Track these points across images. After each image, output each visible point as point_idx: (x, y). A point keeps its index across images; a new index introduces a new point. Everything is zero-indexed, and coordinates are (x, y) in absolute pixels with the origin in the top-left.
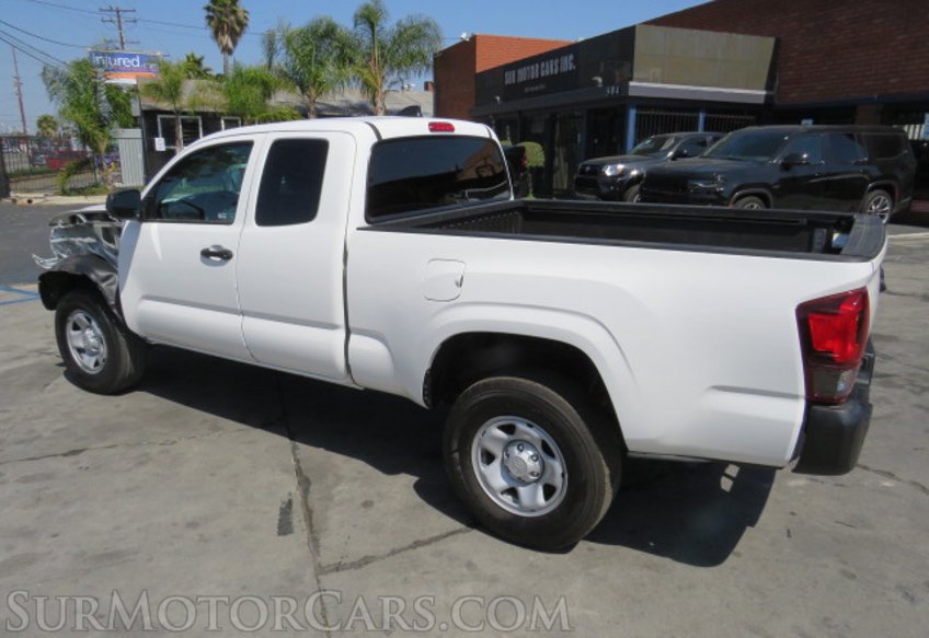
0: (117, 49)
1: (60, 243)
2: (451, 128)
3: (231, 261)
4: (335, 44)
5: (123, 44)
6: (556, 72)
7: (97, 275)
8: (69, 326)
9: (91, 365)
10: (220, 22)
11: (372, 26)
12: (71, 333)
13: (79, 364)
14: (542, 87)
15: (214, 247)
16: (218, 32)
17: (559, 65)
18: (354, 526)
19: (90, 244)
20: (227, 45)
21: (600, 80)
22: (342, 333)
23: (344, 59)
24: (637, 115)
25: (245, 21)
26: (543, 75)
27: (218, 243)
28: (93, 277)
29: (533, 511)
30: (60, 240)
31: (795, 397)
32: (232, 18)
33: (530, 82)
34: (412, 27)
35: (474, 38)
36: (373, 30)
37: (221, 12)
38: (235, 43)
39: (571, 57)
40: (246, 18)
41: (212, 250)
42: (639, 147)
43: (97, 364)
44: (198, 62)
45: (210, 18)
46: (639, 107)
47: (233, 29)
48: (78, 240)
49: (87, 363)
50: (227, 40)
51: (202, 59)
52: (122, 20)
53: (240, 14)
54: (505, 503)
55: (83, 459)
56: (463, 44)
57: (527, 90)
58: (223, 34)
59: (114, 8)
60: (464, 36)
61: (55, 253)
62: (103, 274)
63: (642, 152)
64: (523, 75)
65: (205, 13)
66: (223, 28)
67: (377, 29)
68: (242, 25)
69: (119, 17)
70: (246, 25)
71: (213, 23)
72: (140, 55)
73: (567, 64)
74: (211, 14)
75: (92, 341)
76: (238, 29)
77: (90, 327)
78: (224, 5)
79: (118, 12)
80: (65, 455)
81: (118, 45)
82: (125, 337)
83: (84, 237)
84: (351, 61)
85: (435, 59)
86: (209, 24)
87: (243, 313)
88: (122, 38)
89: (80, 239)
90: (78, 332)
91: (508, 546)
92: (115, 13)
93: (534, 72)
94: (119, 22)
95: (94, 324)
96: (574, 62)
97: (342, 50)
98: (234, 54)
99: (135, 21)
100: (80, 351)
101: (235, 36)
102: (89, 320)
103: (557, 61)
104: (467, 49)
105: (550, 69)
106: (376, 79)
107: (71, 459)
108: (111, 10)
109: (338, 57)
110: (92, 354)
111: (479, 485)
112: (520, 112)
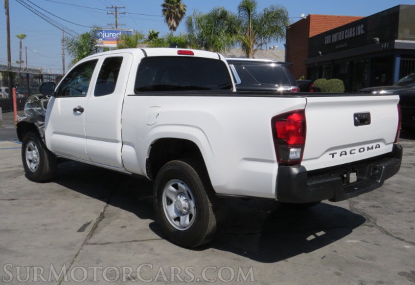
0: (113, 28)
1: (28, 110)
2: (192, 53)
3: (84, 113)
4: (226, 22)
5: (117, 25)
6: (354, 36)
7: (38, 123)
8: (27, 149)
9: (34, 168)
10: (170, 12)
11: (249, 11)
12: (28, 152)
13: (29, 167)
14: (346, 45)
15: (78, 107)
16: (168, 18)
17: (355, 31)
18: (112, 233)
19: (39, 110)
20: (173, 25)
21: (378, 39)
22: (120, 144)
23: (232, 31)
24: (401, 60)
25: (184, 11)
26: (346, 37)
27: (79, 105)
28: (36, 124)
29: (185, 227)
30: (29, 109)
31: (272, 162)
32: (177, 10)
33: (339, 42)
34: (272, 12)
35: (309, 17)
36: (249, 14)
37: (171, 7)
38: (177, 24)
39: (362, 26)
40: (184, 9)
41: (77, 108)
42: (401, 80)
43: (36, 167)
44: (156, 35)
45: (164, 11)
46: (402, 56)
47: (177, 16)
48: (35, 109)
49: (32, 167)
50: (173, 22)
51: (158, 33)
52: (118, 13)
53: (182, 8)
54: (175, 225)
55: (15, 202)
56: (303, 20)
57: (337, 47)
58: (171, 19)
59: (114, 7)
60: (303, 16)
61: (26, 115)
62: (40, 123)
63: (402, 84)
64: (335, 38)
65: (162, 8)
66: (171, 16)
67: (252, 13)
68: (182, 13)
69: (116, 11)
70: (184, 13)
71: (166, 13)
72: (121, 31)
73: (360, 30)
74: (165, 8)
75: (35, 155)
76: (179, 15)
77: (35, 149)
78: (173, 3)
79: (116, 8)
80: (8, 200)
81: (114, 26)
82: (47, 153)
83: (38, 107)
84: (235, 32)
85: (287, 30)
86: (164, 14)
87: (87, 137)
88: (116, 22)
89: (36, 108)
90: (30, 152)
91: (174, 246)
92: (114, 9)
93: (341, 36)
94: (116, 14)
95: (36, 147)
96: (364, 29)
97: (230, 26)
98: (177, 30)
99: (124, 13)
100: (31, 161)
101: (178, 20)
102: (34, 146)
103: (354, 29)
104: (305, 24)
105: (350, 34)
106: (250, 43)
107: (10, 201)
108: (112, 7)
109: (228, 30)
110: (35, 163)
111: (165, 215)
112: (333, 61)
